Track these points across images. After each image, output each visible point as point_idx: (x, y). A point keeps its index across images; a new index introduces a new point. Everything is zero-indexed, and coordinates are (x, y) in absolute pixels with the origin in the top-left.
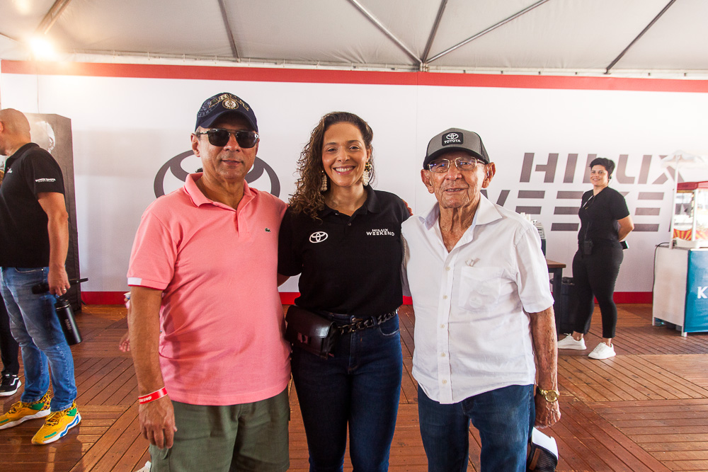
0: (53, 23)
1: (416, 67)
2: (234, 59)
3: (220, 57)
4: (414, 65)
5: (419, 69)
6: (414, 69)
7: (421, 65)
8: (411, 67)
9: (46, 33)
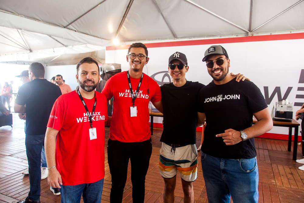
0: (118, 34)
1: (247, 34)
2: (174, 38)
3: (170, 38)
4: (246, 33)
5: (248, 35)
6: (246, 35)
7: (249, 33)
8: (245, 34)
9: (117, 37)
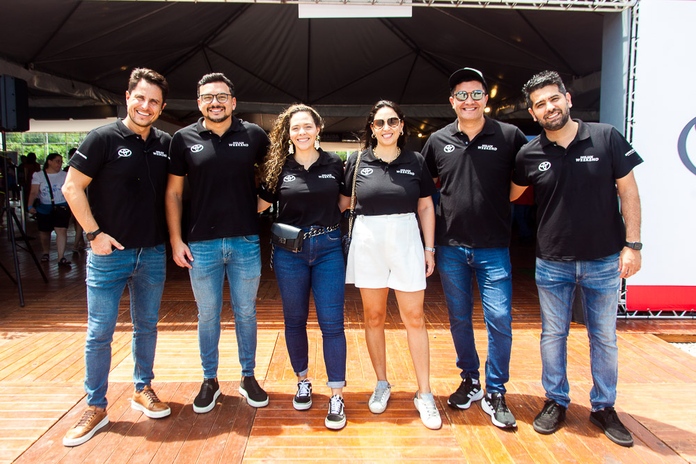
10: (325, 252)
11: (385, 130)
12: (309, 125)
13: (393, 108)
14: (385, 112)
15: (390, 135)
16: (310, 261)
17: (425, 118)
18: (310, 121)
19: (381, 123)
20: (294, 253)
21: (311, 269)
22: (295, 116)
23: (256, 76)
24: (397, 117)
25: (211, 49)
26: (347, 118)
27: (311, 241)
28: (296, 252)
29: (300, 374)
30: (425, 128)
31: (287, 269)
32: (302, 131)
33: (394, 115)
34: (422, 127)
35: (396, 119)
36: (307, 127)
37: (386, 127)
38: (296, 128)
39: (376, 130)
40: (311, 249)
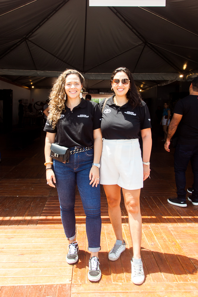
10: (85, 163)
11: (119, 86)
12: (77, 83)
13: (126, 73)
14: (121, 75)
15: (122, 89)
16: (75, 169)
17: (144, 81)
18: (78, 81)
19: (117, 81)
20: (64, 164)
21: (76, 174)
22: (69, 76)
23: (55, 56)
24: (128, 79)
25: (30, 41)
26: (104, 80)
27: (75, 156)
28: (65, 163)
29: (70, 239)
30: (144, 86)
31: (60, 174)
32: (73, 86)
33: (127, 77)
34: (142, 86)
35: (127, 79)
36: (76, 84)
37: (120, 84)
38: (69, 84)
39: (114, 86)
40: (75, 161)
